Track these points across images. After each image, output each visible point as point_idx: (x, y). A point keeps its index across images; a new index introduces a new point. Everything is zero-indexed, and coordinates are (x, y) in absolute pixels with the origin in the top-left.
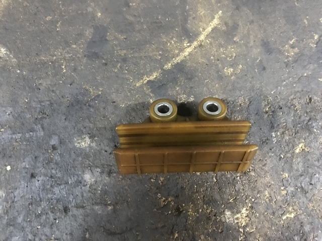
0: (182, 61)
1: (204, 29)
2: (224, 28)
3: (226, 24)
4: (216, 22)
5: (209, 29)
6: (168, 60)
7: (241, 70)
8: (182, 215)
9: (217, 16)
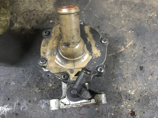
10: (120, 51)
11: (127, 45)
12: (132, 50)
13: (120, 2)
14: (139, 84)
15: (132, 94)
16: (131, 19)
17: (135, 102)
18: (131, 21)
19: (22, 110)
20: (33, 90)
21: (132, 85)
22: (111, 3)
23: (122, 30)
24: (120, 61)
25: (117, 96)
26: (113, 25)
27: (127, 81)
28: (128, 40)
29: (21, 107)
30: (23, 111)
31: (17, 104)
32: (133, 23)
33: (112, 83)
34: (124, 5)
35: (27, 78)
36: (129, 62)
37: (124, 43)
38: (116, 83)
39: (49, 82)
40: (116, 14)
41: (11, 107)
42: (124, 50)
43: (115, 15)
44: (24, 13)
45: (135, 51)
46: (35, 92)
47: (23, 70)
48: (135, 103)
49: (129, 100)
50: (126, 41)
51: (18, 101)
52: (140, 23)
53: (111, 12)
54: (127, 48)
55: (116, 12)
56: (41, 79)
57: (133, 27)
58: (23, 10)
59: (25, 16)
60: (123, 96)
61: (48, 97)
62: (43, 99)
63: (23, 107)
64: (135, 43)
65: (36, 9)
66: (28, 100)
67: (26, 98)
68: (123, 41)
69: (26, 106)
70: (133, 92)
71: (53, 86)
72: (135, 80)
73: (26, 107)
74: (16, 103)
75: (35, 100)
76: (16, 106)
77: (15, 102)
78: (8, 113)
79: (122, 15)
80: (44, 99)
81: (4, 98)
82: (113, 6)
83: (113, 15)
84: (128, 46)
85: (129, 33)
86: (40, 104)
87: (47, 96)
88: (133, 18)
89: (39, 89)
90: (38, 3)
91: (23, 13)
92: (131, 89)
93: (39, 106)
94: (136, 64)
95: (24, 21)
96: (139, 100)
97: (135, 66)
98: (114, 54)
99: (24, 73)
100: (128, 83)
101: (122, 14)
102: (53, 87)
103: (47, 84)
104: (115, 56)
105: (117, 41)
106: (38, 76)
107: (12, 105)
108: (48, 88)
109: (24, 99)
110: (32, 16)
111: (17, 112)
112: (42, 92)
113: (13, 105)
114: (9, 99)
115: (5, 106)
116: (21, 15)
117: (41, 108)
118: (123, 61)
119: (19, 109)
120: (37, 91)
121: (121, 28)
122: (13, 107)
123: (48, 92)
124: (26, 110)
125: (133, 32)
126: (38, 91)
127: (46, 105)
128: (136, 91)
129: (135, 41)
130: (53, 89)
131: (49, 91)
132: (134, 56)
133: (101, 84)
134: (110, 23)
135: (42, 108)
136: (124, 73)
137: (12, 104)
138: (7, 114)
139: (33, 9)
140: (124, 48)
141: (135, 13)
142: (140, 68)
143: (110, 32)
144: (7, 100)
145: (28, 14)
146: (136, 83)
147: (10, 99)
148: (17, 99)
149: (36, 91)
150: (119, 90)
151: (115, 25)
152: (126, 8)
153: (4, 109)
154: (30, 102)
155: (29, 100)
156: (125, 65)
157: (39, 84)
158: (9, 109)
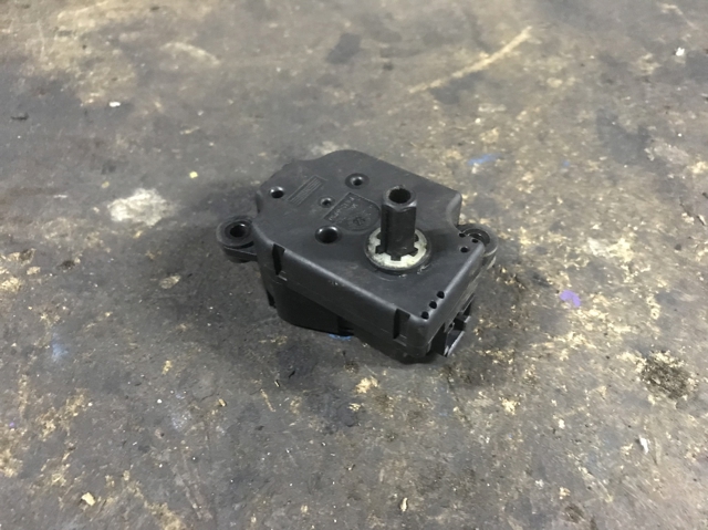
0: (480, 71)
1: (507, 43)
2: (539, 42)
3: (541, 39)
4: (524, 36)
5: (517, 43)
6: (456, 69)
7: (575, 82)
8: (509, 244)
9: (524, 31)
12: (538, 62)
24: (481, 110)
25: (513, 282)
28: (502, 27)
36: (537, 110)
37: (486, 37)
42: (490, 65)
45: (557, 64)
68: (478, 33)
70: (615, 248)
84: (513, 50)
92: (596, 236)
94: (587, 115)
97: (579, 124)
98: (436, 84)
118: (502, 109)
128: (636, 238)
136: (522, 159)
150: (517, 247)
156: (517, 122)
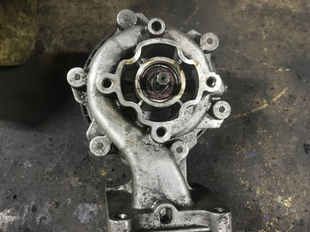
0: (262, 110)
1: (276, 96)
2: (288, 97)
5: (279, 96)
6: (254, 108)
7: (296, 121)
8: (252, 192)
9: (284, 90)
10: (258, 109)
11: (274, 97)
12: (285, 108)
13: (261, 11)
14: (302, 184)
15: (286, 205)
16: (284, 44)
17: (293, 224)
18: (285, 48)
19: (38, 223)
20: (66, 180)
21: (286, 184)
22: (240, 11)
23: (264, 65)
24: (258, 131)
25: (250, 207)
26: (243, 56)
27: (273, 176)
28: (276, 86)
29: (38, 216)
30: (40, 225)
31: (30, 209)
32: (288, 52)
33: (239, 177)
34: (268, 16)
35: (56, 155)
36: (278, 134)
37: (268, 92)
38: (248, 179)
39: (101, 167)
40: (252, 33)
41: (17, 214)
42: (267, 107)
43: (249, 36)
44: (65, 29)
45: (292, 110)
46: (71, 185)
47: (51, 139)
48: (291, 227)
49: (278, 218)
50: (273, 88)
51: (34, 203)
52: (304, 53)
53: (240, 30)
54: (273, 104)
55: (250, 30)
56: (85, 159)
57: (289, 60)
58: (65, 23)
59: (67, 35)
60: (263, 207)
61: (95, 199)
62: (85, 203)
63: (42, 216)
64: (291, 94)
65: (90, 22)
66: (53, 203)
67: (50, 198)
68: (266, 88)
69: (47, 215)
70: (287, 201)
71: (109, 175)
72: (293, 172)
73: (47, 217)
74: (29, 206)
75: (69, 203)
76: (28, 212)
77: (27, 204)
78: (11, 226)
79: (264, 37)
80: (88, 202)
81: (6, 193)
82: (245, 18)
83: (245, 35)
84: (277, 100)
85: (279, 72)
86: (77, 213)
87: (94, 195)
88: (287, 42)
89: (80, 180)
90: (95, 11)
91: (63, 30)
92: (282, 194)
93: (76, 217)
94: (295, 139)
95: (64, 43)
96: (301, 220)
97: (291, 143)
98: (245, 114)
99: (52, 144)
100: (277, 180)
101: (263, 33)
102: (109, 178)
103: (96, 169)
104: (247, 119)
105: (252, 88)
106: (79, 153)
107: (20, 210)
108: (98, 180)
109: (45, 199)
110: (81, 34)
111: (29, 226)
112: (85, 187)
113: (23, 210)
114: (15, 197)
115: (6, 211)
116: (59, 32)
117: (80, 221)
118: (265, 131)
119: (34, 220)
120: (74, 185)
121: (262, 62)
122: (21, 215)
123: (97, 187)
124: (47, 223)
125: (287, 71)
126: (77, 184)
127: (90, 217)
128: (295, 198)
129: (292, 90)
130: (107, 181)
131: (99, 186)
132: (290, 121)
133: (213, 177)
134: (237, 52)
135: (82, 222)
136: (266, 156)
137: (21, 207)
138: (7, 228)
139: (84, 22)
140: (268, 102)
141: (291, 33)
142: (303, 149)
143: (238, 69)
144: (12, 197)
145: (74, 31)
146: (295, 181)
147: (17, 198)
148: (32, 198)
149: (72, 183)
150: (255, 194)
151: (248, 55)
152: (273, 23)
153: (3, 218)
154: (58, 206)
155: (56, 203)
156: (269, 138)
157: (79, 169)
158: (12, 219)
